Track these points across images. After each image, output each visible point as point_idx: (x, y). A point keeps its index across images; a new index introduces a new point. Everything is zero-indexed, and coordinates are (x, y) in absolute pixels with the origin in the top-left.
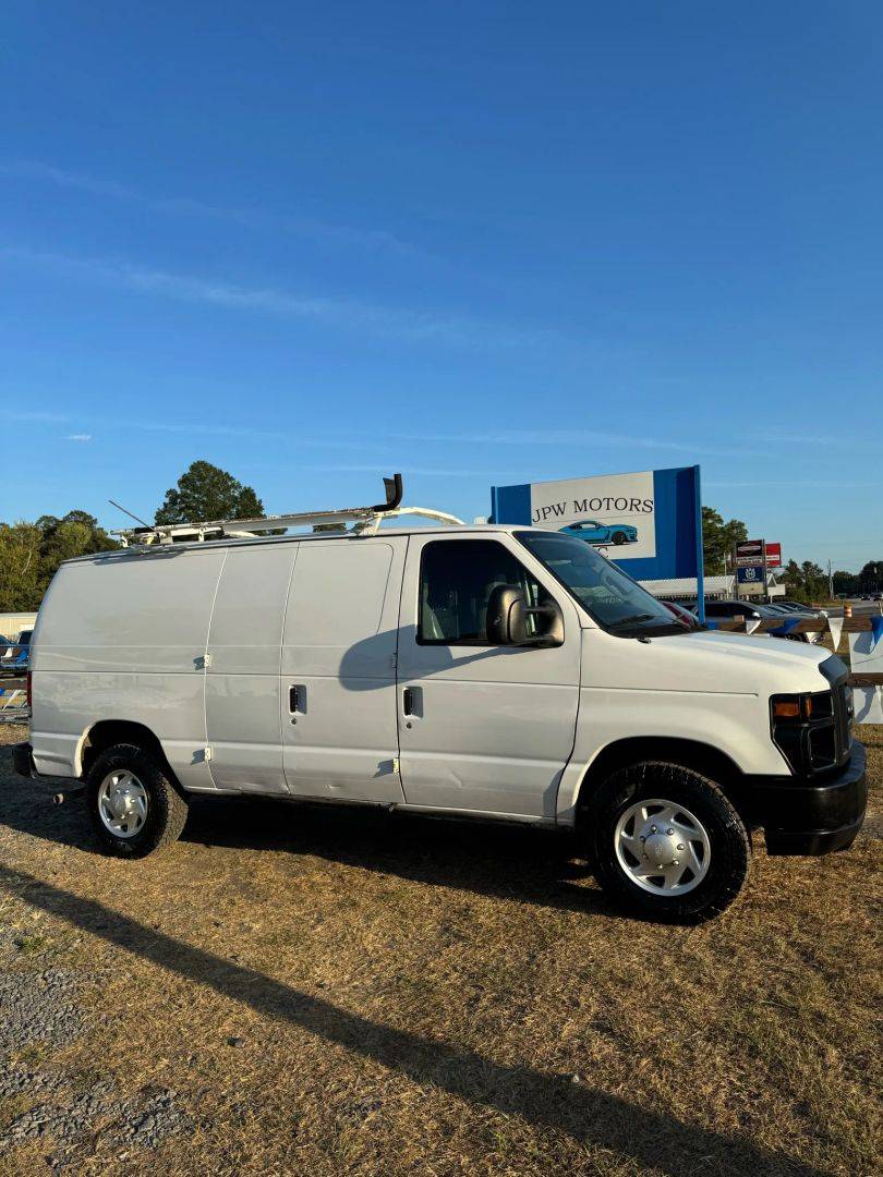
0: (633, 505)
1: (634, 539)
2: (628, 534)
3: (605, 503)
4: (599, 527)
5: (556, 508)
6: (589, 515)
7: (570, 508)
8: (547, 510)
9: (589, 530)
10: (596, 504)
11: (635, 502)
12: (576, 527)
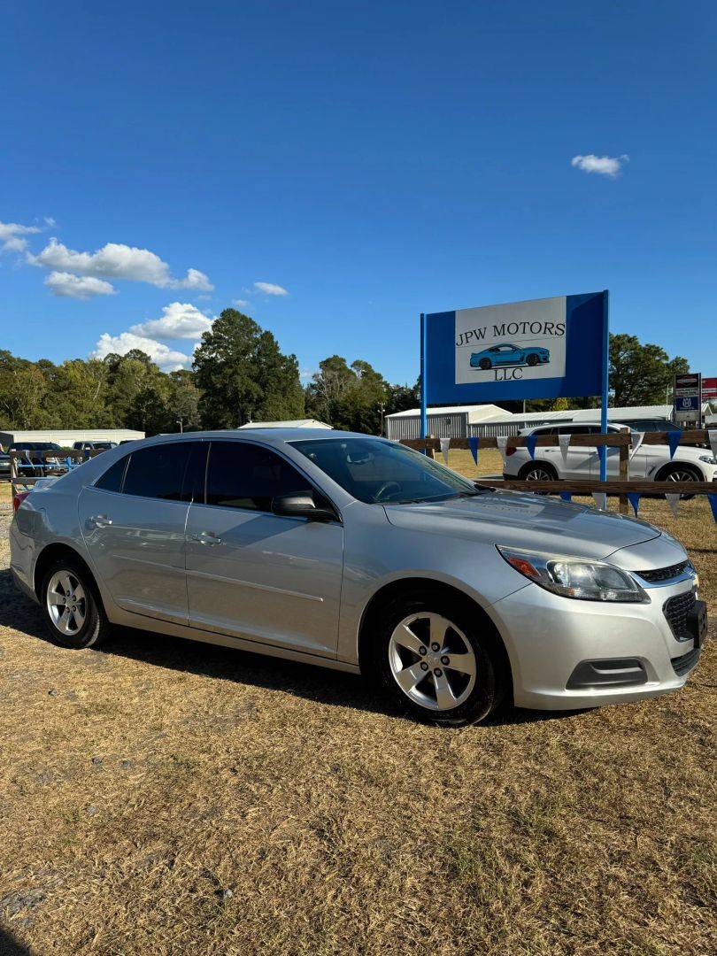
0: (547, 328)
1: (546, 360)
2: (541, 356)
3: (521, 327)
4: (515, 349)
5: (478, 332)
6: (506, 339)
7: (490, 332)
8: (469, 335)
9: (506, 353)
10: (513, 329)
11: (549, 326)
12: (495, 349)
